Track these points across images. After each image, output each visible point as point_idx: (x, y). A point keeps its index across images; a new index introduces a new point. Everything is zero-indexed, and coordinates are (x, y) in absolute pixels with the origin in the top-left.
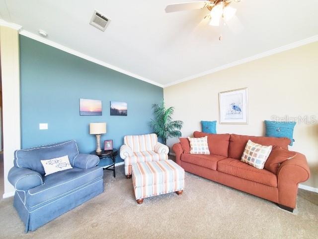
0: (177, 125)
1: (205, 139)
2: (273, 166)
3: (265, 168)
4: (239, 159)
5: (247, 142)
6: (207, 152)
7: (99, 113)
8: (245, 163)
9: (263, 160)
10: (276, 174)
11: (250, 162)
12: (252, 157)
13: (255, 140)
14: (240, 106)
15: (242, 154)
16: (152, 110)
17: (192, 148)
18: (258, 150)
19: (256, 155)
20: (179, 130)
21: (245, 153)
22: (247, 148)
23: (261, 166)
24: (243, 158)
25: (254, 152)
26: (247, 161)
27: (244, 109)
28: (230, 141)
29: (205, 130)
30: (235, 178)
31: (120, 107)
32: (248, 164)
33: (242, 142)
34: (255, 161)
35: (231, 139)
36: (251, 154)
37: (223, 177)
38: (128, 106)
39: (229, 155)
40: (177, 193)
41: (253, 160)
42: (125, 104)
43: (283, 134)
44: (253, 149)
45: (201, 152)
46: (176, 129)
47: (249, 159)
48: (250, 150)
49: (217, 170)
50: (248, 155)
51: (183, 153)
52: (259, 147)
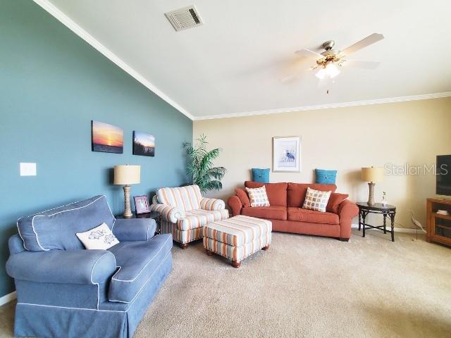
0: (217, 173)
1: (263, 189)
2: (335, 208)
3: (327, 211)
4: (301, 206)
5: (306, 190)
6: (267, 203)
7: (118, 149)
8: (308, 209)
9: (325, 204)
10: (338, 213)
11: (315, 207)
12: (316, 203)
13: (312, 187)
14: (293, 154)
15: (303, 201)
16: (181, 151)
18: (320, 196)
19: (319, 200)
20: (218, 180)
21: (307, 200)
22: (308, 195)
23: (324, 210)
24: (306, 205)
25: (317, 198)
26: (310, 207)
27: (297, 157)
28: (287, 190)
29: (256, 178)
30: (307, 224)
31: (146, 141)
32: (313, 210)
33: (303, 190)
34: (319, 206)
35: (289, 188)
36: (314, 200)
37: (294, 226)
38: (155, 142)
39: (289, 204)
40: (264, 249)
41: (317, 205)
42: (153, 138)
43: (330, 181)
44: (316, 195)
45: (263, 203)
46: (213, 179)
47: (313, 205)
48: (313, 197)
49: (288, 219)
50: (312, 202)
51: (243, 206)
52: (320, 193)
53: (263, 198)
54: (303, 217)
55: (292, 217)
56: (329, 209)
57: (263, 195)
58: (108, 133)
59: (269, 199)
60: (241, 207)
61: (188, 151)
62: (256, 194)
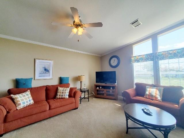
1: (28, 93)
4: (55, 98)
6: (32, 102)
8: (59, 98)
9: (68, 94)
10: (74, 97)
11: (63, 97)
12: (63, 94)
15: (56, 95)
18: (66, 90)
19: (65, 93)
21: (59, 94)
22: (59, 91)
23: (68, 97)
26: (61, 97)
27: (50, 71)
34: (66, 96)
35: (47, 89)
36: (63, 93)
39: (47, 98)
43: (67, 82)
44: (63, 90)
47: (62, 96)
48: (62, 91)
49: (50, 109)
50: (61, 94)
53: (28, 100)
56: (70, 96)
57: (29, 97)
59: (33, 99)
62: (23, 98)
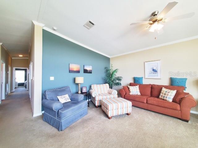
0: (119, 79)
1: (137, 87)
2: (178, 100)
3: (173, 101)
4: (158, 97)
5: (162, 88)
6: (139, 94)
7: (78, 72)
8: (161, 99)
9: (172, 97)
10: (180, 104)
11: (165, 98)
12: (165, 96)
13: (166, 87)
15: (159, 94)
16: (104, 70)
17: (131, 92)
18: (169, 92)
19: (168, 95)
20: (119, 82)
21: (161, 94)
22: (162, 92)
23: (171, 100)
24: (160, 97)
25: (167, 93)
26: (163, 98)
27: (159, 71)
28: (151, 88)
29: (136, 82)
31: (88, 68)
32: (164, 100)
33: (160, 88)
34: (168, 98)
35: (152, 87)
36: (165, 94)
37: (150, 107)
38: (92, 68)
39: (152, 95)
40: (128, 114)
41: (166, 97)
42: (91, 67)
43: (180, 84)
44: (166, 92)
45: (136, 94)
47: (164, 97)
48: (164, 93)
49: (147, 103)
50: (163, 95)
51: (126, 94)
52: (169, 91)
53: (136, 91)
54: (155, 103)
55: (149, 102)
57: (137, 90)
58: (75, 67)
59: (140, 92)
60: (125, 94)
61: (107, 70)
62: (133, 89)
